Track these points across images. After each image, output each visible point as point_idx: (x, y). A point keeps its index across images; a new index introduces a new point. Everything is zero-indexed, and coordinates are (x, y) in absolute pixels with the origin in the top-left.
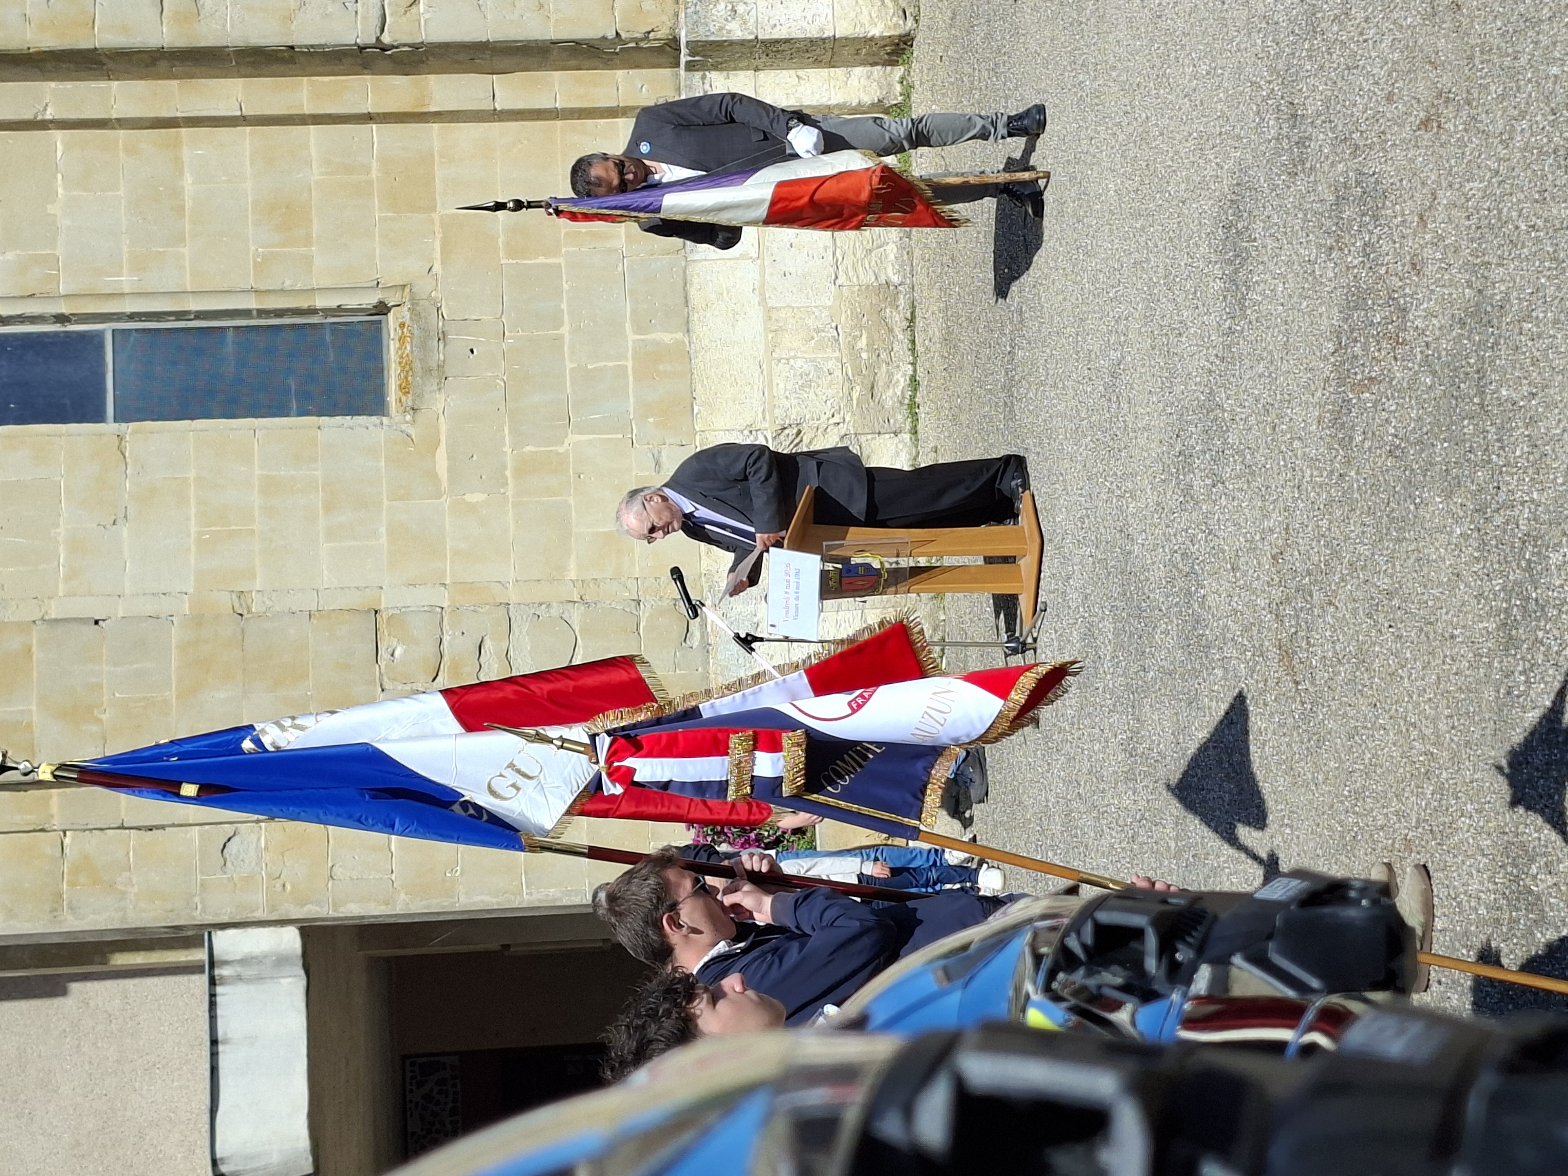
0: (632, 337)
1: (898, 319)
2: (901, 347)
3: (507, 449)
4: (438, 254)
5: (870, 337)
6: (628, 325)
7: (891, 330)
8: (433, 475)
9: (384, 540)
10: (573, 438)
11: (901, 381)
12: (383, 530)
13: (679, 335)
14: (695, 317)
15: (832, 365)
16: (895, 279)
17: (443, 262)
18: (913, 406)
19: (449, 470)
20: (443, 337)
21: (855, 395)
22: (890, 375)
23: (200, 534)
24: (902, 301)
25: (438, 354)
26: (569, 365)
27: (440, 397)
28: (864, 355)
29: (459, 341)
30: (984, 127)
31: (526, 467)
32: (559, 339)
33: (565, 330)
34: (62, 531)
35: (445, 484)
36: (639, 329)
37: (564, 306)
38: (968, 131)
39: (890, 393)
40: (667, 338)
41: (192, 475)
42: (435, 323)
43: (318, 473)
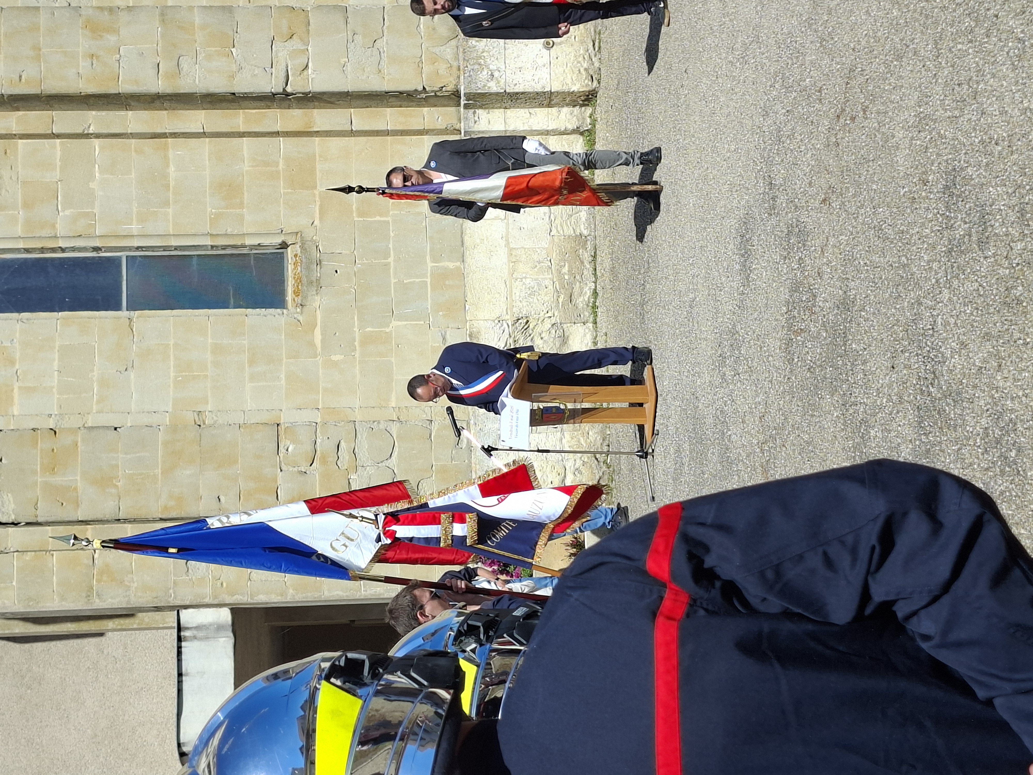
0: (430, 264)
1: (586, 256)
2: (588, 273)
3: (356, 329)
4: (317, 215)
5: (569, 267)
6: (428, 258)
7: (582, 262)
8: (312, 344)
9: (283, 382)
10: (395, 323)
11: (588, 293)
12: (283, 376)
13: (458, 264)
14: (467, 253)
15: (548, 282)
16: (585, 232)
17: (321, 219)
18: (594, 307)
19: (323, 341)
20: (319, 263)
21: (561, 300)
22: (581, 289)
23: (176, 377)
24: (589, 245)
25: (316, 273)
26: (393, 281)
27: (318, 298)
28: (566, 277)
29: (329, 265)
30: (627, 159)
31: (367, 340)
32: (387, 265)
33: (391, 260)
34: (96, 374)
35: (319, 350)
36: (434, 260)
37: (391, 246)
38: (618, 160)
39: (581, 299)
40: (451, 265)
41: (172, 342)
42: (315, 255)
43: (245, 342)
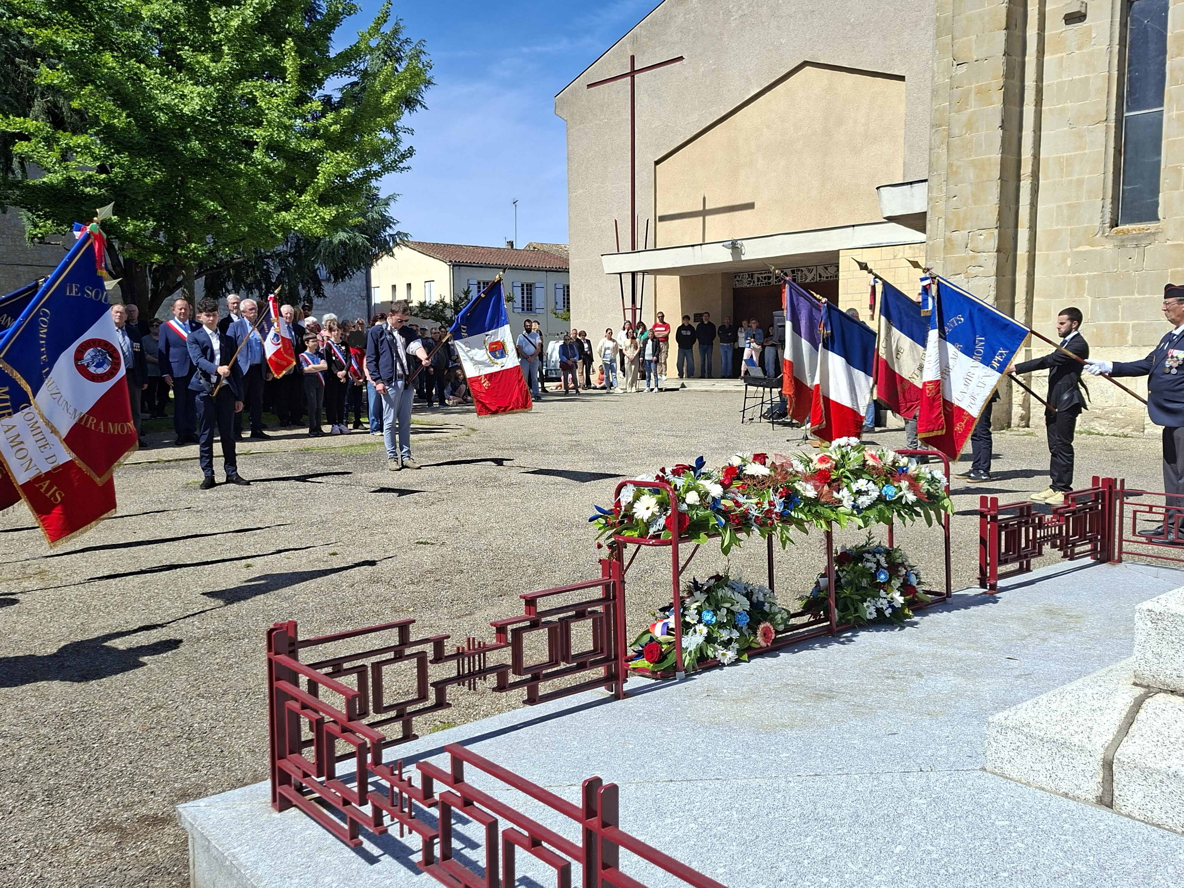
0: (1131, 323)
1: (1128, 431)
2: (1115, 431)
3: (1088, 273)
4: (1175, 243)
5: (1121, 419)
6: (1136, 322)
7: (1123, 427)
8: (1079, 244)
9: (1055, 228)
10: (1090, 299)
11: (1101, 430)
12: (1059, 227)
13: (1130, 342)
14: (1136, 349)
15: (1110, 403)
16: (1146, 431)
17: (1172, 245)
18: (1090, 433)
19: (1081, 252)
20: (1137, 246)
21: (1097, 411)
22: (1104, 425)
23: (1063, 157)
24: (1135, 433)
25: (1130, 245)
26: (1120, 298)
27: (1111, 246)
28: (1113, 416)
29: (1136, 254)
31: (1080, 282)
32: (1133, 294)
33: (1137, 296)
34: (1068, 104)
35: (1075, 250)
36: (1134, 326)
37: (1147, 296)
39: (1097, 425)
40: (1129, 338)
41: (1087, 151)
42: (1144, 243)
43: (1084, 200)
